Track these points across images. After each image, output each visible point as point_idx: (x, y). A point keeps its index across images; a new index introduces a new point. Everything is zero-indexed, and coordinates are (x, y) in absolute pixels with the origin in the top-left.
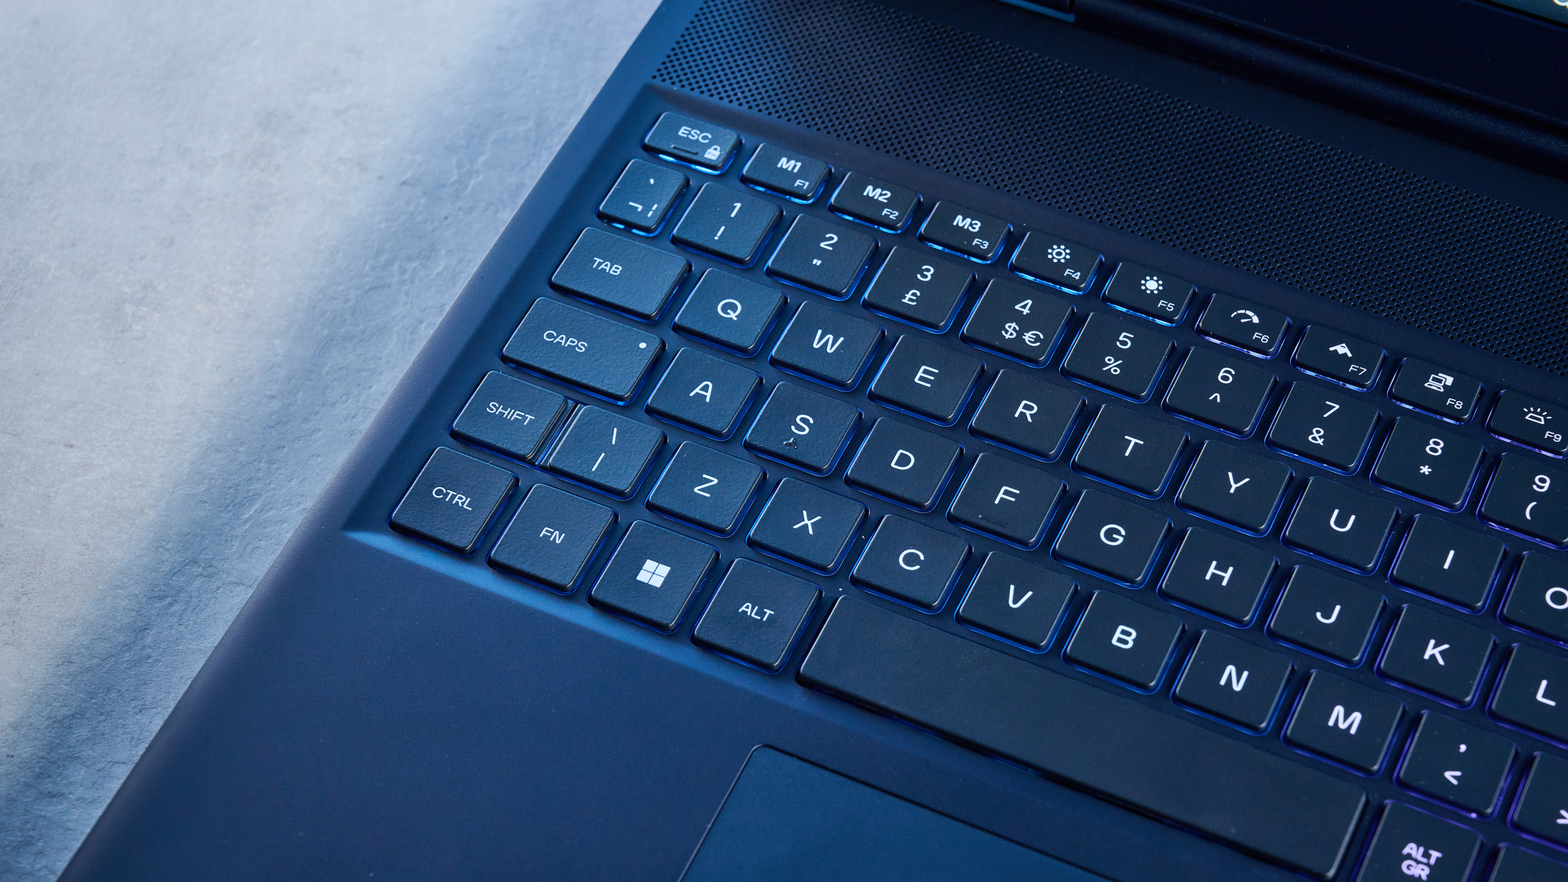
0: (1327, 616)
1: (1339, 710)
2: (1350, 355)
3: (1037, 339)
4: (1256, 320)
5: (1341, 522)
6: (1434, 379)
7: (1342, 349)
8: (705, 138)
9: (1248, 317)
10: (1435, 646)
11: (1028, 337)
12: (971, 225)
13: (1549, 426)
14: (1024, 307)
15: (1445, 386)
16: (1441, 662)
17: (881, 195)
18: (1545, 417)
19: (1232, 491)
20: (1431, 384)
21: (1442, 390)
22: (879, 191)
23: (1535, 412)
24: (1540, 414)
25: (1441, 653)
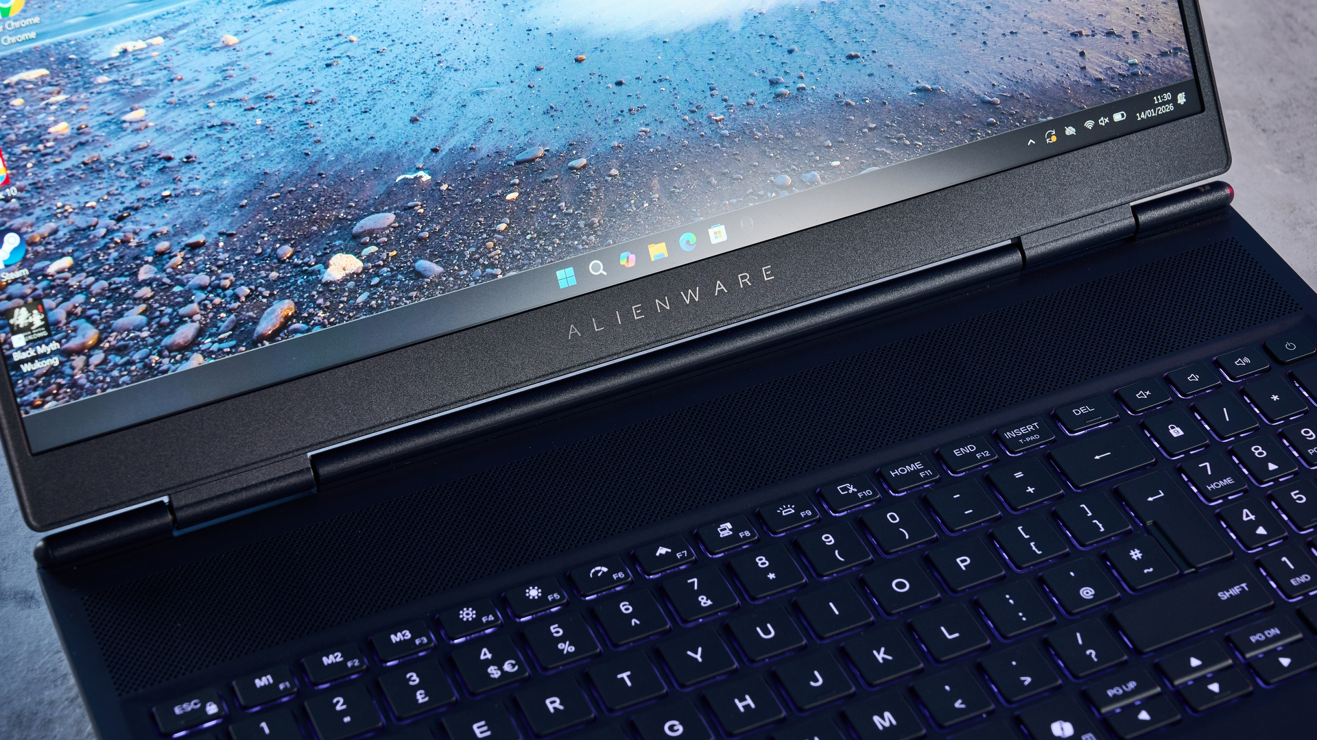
0: (816, 680)
1: (876, 719)
2: (669, 550)
3: (513, 666)
4: (605, 569)
5: (767, 632)
6: (721, 530)
7: (662, 551)
8: (195, 704)
9: (600, 571)
10: (879, 653)
11: (507, 667)
12: (403, 635)
13: (798, 510)
14: (485, 654)
15: (730, 530)
16: (890, 658)
17: (335, 658)
18: (791, 507)
19: (700, 660)
20: (723, 534)
21: (731, 533)
22: (331, 656)
23: (784, 509)
24: (787, 508)
25: (885, 653)
